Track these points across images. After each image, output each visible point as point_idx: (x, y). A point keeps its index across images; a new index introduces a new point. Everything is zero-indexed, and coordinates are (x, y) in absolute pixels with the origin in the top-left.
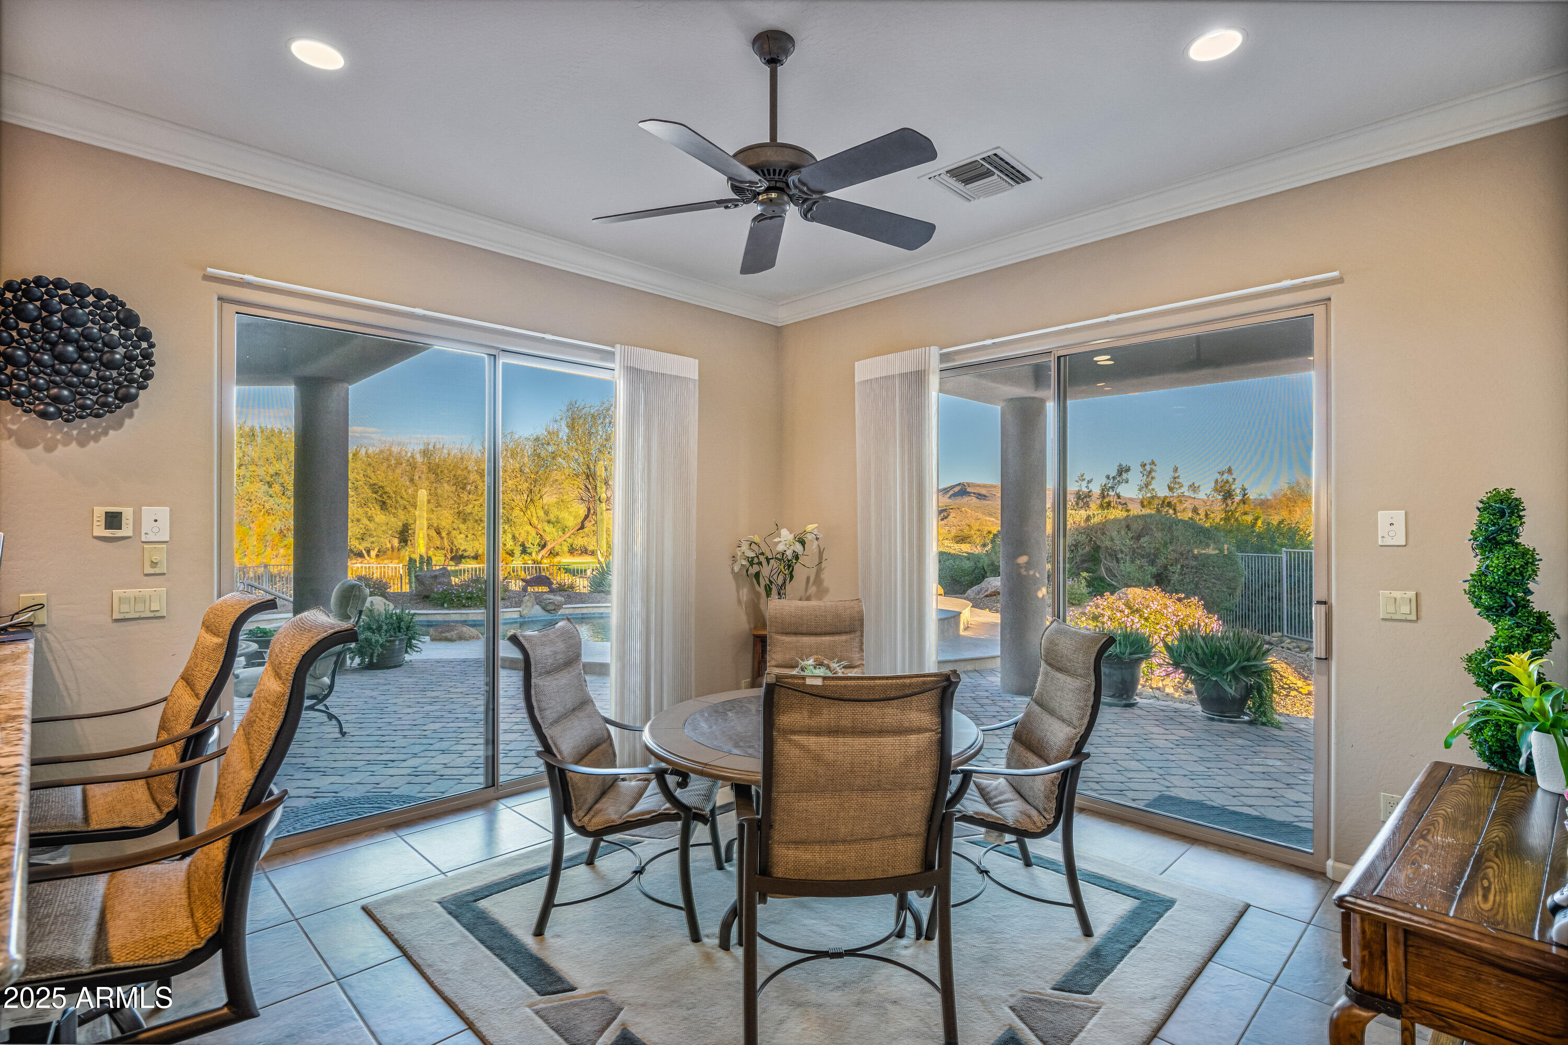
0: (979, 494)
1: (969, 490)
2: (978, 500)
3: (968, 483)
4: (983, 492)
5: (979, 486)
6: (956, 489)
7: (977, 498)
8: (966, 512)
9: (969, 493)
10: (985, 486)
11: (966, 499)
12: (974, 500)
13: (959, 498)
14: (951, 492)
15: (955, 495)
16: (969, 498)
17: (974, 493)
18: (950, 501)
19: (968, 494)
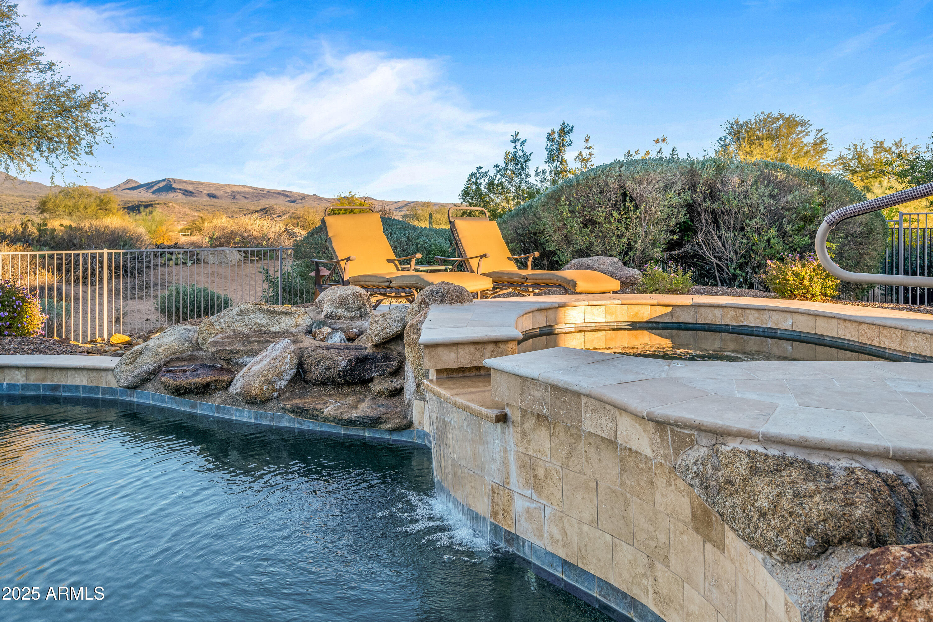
0: (186, 191)
1: (174, 186)
2: (184, 197)
3: (173, 179)
4: (190, 188)
5: (185, 182)
6: (161, 185)
7: (184, 194)
8: (174, 207)
9: (174, 188)
10: (191, 183)
11: (171, 195)
12: (180, 196)
13: (164, 194)
14: (155, 188)
15: (159, 190)
16: (175, 194)
17: (180, 189)
18: (154, 196)
19: (174, 190)
